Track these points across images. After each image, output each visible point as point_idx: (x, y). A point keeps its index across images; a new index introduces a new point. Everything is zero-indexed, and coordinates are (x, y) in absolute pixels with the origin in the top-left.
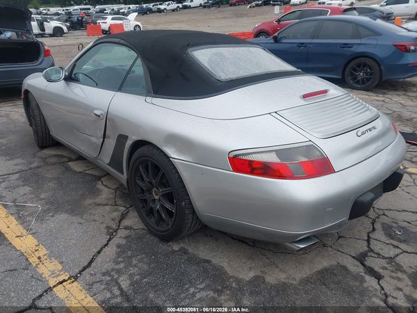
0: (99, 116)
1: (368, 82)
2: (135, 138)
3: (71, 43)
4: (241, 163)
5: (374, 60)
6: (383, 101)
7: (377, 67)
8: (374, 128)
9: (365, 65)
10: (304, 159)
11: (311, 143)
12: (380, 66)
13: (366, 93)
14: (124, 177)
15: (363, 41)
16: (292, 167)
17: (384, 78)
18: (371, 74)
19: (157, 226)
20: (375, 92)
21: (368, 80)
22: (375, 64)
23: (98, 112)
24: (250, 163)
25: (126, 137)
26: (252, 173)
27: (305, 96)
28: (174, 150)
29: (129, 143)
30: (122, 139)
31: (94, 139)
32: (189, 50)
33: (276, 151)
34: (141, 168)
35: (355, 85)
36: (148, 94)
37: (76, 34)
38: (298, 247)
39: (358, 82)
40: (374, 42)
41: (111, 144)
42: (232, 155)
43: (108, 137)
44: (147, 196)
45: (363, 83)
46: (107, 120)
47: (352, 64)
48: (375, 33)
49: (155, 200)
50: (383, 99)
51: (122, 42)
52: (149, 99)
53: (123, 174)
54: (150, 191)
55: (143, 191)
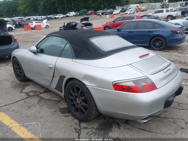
0: (51, 68)
1: (161, 47)
2: (69, 77)
3: (17, 34)
4: (118, 87)
5: (163, 37)
6: (170, 55)
7: (164, 40)
8: (170, 69)
9: (159, 40)
10: (144, 84)
11: (146, 77)
12: (165, 40)
13: (160, 52)
14: (63, 94)
15: (157, 30)
16: (140, 88)
17: (168, 45)
18: (162, 44)
19: (80, 115)
20: (164, 51)
21: (161, 46)
22: (163, 39)
23: (50, 66)
24: (122, 86)
25: (65, 77)
26: (123, 91)
27: (141, 57)
28: (87, 82)
29: (66, 79)
30: (62, 77)
31: (48, 78)
32: (90, 39)
33: (133, 81)
34: (71, 90)
35: (155, 48)
36: (73, 58)
37: (19, 30)
38: (144, 122)
39: (156, 47)
40: (162, 30)
41: (56, 80)
42: (114, 83)
43: (55, 77)
44: (74, 102)
45: (159, 47)
46: (55, 69)
47: (153, 39)
48: (162, 26)
49: (78, 104)
50: (169, 54)
51: (60, 35)
52: (74, 60)
53: (62, 93)
54: (75, 100)
55: (72, 101)
